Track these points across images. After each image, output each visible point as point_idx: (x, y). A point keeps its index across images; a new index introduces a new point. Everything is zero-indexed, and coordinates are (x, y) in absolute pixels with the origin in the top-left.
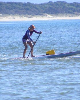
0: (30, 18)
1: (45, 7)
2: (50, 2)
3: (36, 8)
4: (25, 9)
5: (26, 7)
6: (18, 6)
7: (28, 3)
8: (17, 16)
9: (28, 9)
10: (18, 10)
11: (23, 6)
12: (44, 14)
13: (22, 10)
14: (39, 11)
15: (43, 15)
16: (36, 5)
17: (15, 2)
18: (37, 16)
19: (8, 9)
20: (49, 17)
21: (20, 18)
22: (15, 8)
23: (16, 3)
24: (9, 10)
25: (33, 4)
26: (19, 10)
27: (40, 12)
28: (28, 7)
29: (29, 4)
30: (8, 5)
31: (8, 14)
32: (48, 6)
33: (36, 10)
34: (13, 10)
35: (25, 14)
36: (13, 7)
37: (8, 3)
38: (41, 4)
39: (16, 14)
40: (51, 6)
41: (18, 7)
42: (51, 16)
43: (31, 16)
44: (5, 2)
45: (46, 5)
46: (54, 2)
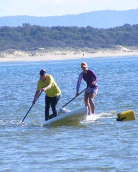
0: (92, 53)
1: (117, 34)
2: (126, 25)
3: (103, 37)
4: (82, 37)
5: (85, 35)
6: (71, 33)
7: (88, 27)
8: (69, 50)
9: (87, 38)
10: (72, 40)
11: (80, 32)
12: (115, 46)
13: (77, 40)
14: (107, 41)
15: (113, 47)
16: (101, 31)
17: (65, 26)
18: (104, 49)
19: (54, 38)
20: (125, 51)
21: (75, 54)
22: (65, 37)
23: (67, 28)
24: (55, 40)
25: (97, 29)
26: (73, 40)
27: (109, 43)
28: (88, 34)
29: (89, 29)
30: (54, 32)
31: (53, 46)
32: (123, 32)
33: (101, 39)
34: (62, 40)
35: (82, 47)
36: (62, 35)
37: (54, 28)
38: (111, 29)
39: (68, 48)
40: (127, 33)
41: (71, 35)
42: (129, 50)
43: (93, 49)
44: (48, 27)
45: (120, 30)
46: (133, 26)
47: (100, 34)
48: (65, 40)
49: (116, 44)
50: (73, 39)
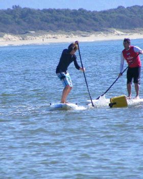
0: (85, 36)
1: (111, 17)
2: (119, 7)
3: (95, 19)
4: (75, 20)
5: (77, 18)
6: (63, 16)
7: (80, 10)
8: (61, 33)
9: (80, 21)
10: (63, 23)
11: (72, 15)
12: (109, 29)
13: (69, 23)
14: (100, 24)
15: (107, 31)
16: (94, 13)
18: (97, 32)
19: (46, 21)
20: (118, 35)
21: (67, 37)
22: (57, 20)
23: (58, 11)
24: (46, 23)
25: (90, 11)
26: (65, 23)
27: (102, 26)
28: (81, 17)
29: (82, 11)
30: (45, 14)
31: (45, 30)
32: (117, 15)
34: (53, 23)
35: (75, 30)
36: (54, 18)
37: (45, 11)
38: (104, 12)
39: (60, 31)
40: (121, 15)
41: (63, 18)
42: (123, 33)
43: (86, 32)
44: (39, 10)
45: (113, 13)
46: (128, 8)
47: (93, 17)
48: (56, 23)
49: (110, 27)
50: (65, 21)
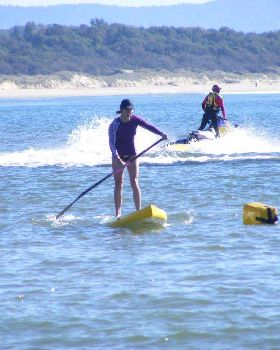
0: (230, 82)
3: (252, 50)
4: (211, 50)
5: (216, 46)
6: (188, 41)
7: (222, 30)
8: (183, 75)
9: (222, 52)
11: (206, 40)
12: (278, 69)
13: (201, 54)
14: (261, 58)
15: (274, 72)
16: (250, 37)
17: (177, 26)
18: (255, 74)
19: (155, 51)
21: (196, 83)
22: (176, 49)
23: (180, 32)
24: (155, 55)
25: (241, 33)
26: (193, 56)
27: (265, 61)
28: (224, 45)
29: (226, 33)
30: (153, 38)
31: (152, 68)
33: (249, 54)
34: (169, 54)
35: (211, 69)
36: (171, 46)
37: (154, 30)
38: (270, 35)
39: (182, 70)
41: (189, 46)
43: (232, 74)
44: (142, 29)
47: (246, 44)
48: (176, 55)
50: (193, 52)
